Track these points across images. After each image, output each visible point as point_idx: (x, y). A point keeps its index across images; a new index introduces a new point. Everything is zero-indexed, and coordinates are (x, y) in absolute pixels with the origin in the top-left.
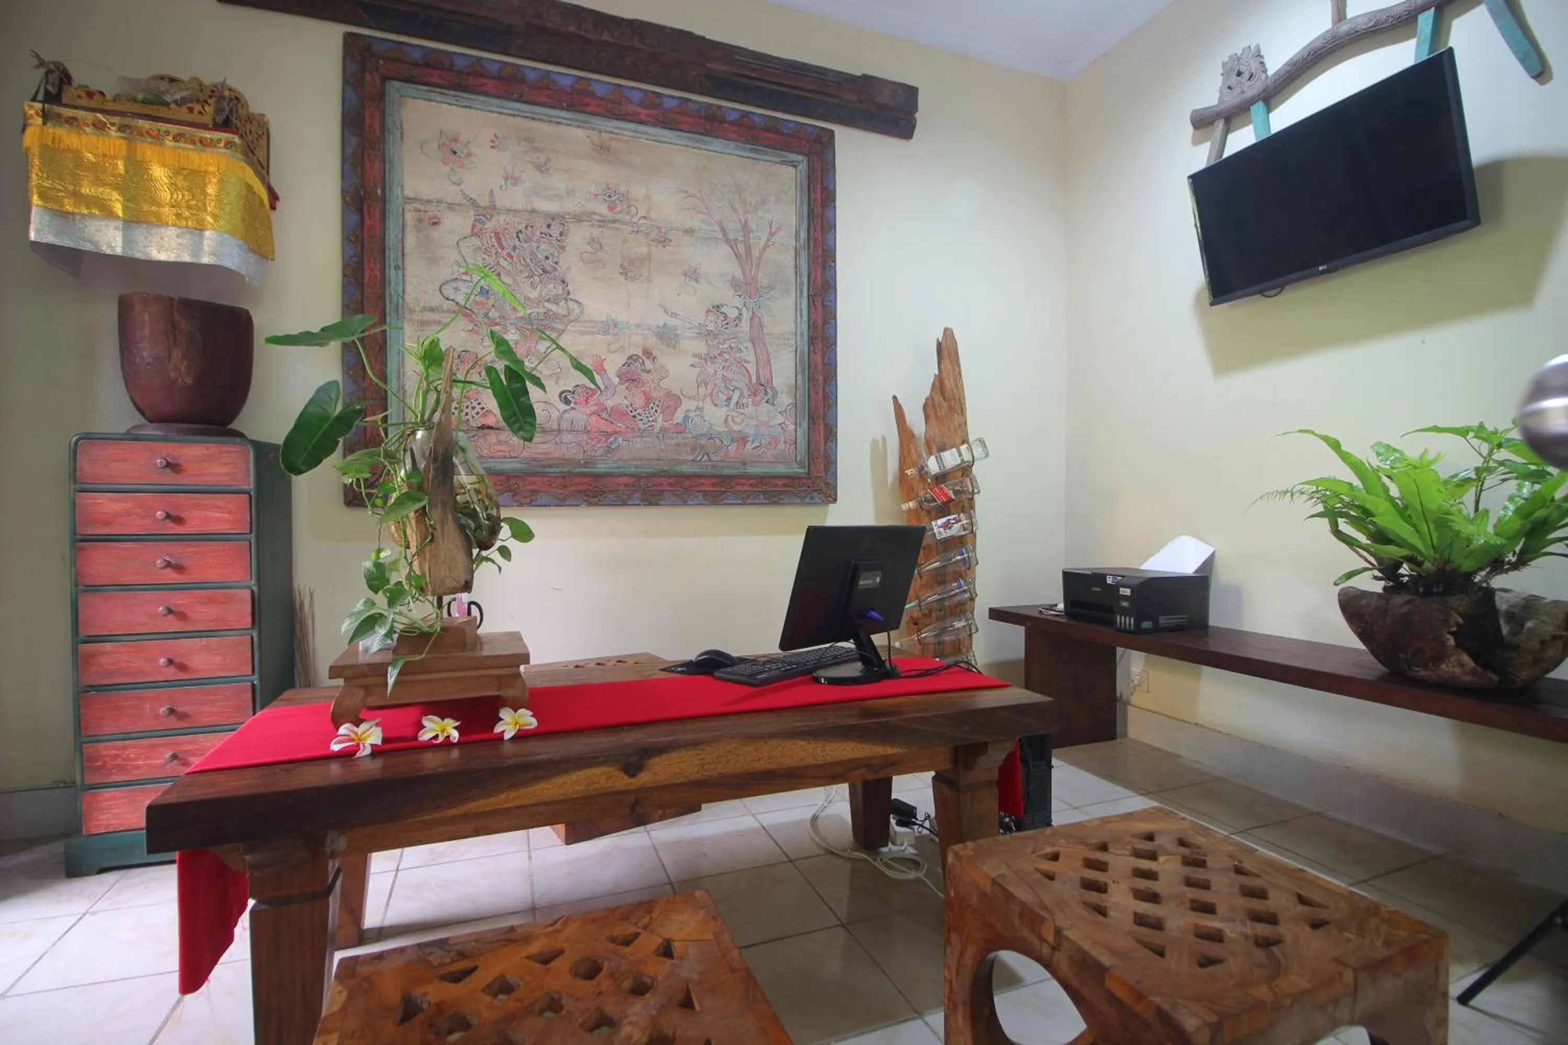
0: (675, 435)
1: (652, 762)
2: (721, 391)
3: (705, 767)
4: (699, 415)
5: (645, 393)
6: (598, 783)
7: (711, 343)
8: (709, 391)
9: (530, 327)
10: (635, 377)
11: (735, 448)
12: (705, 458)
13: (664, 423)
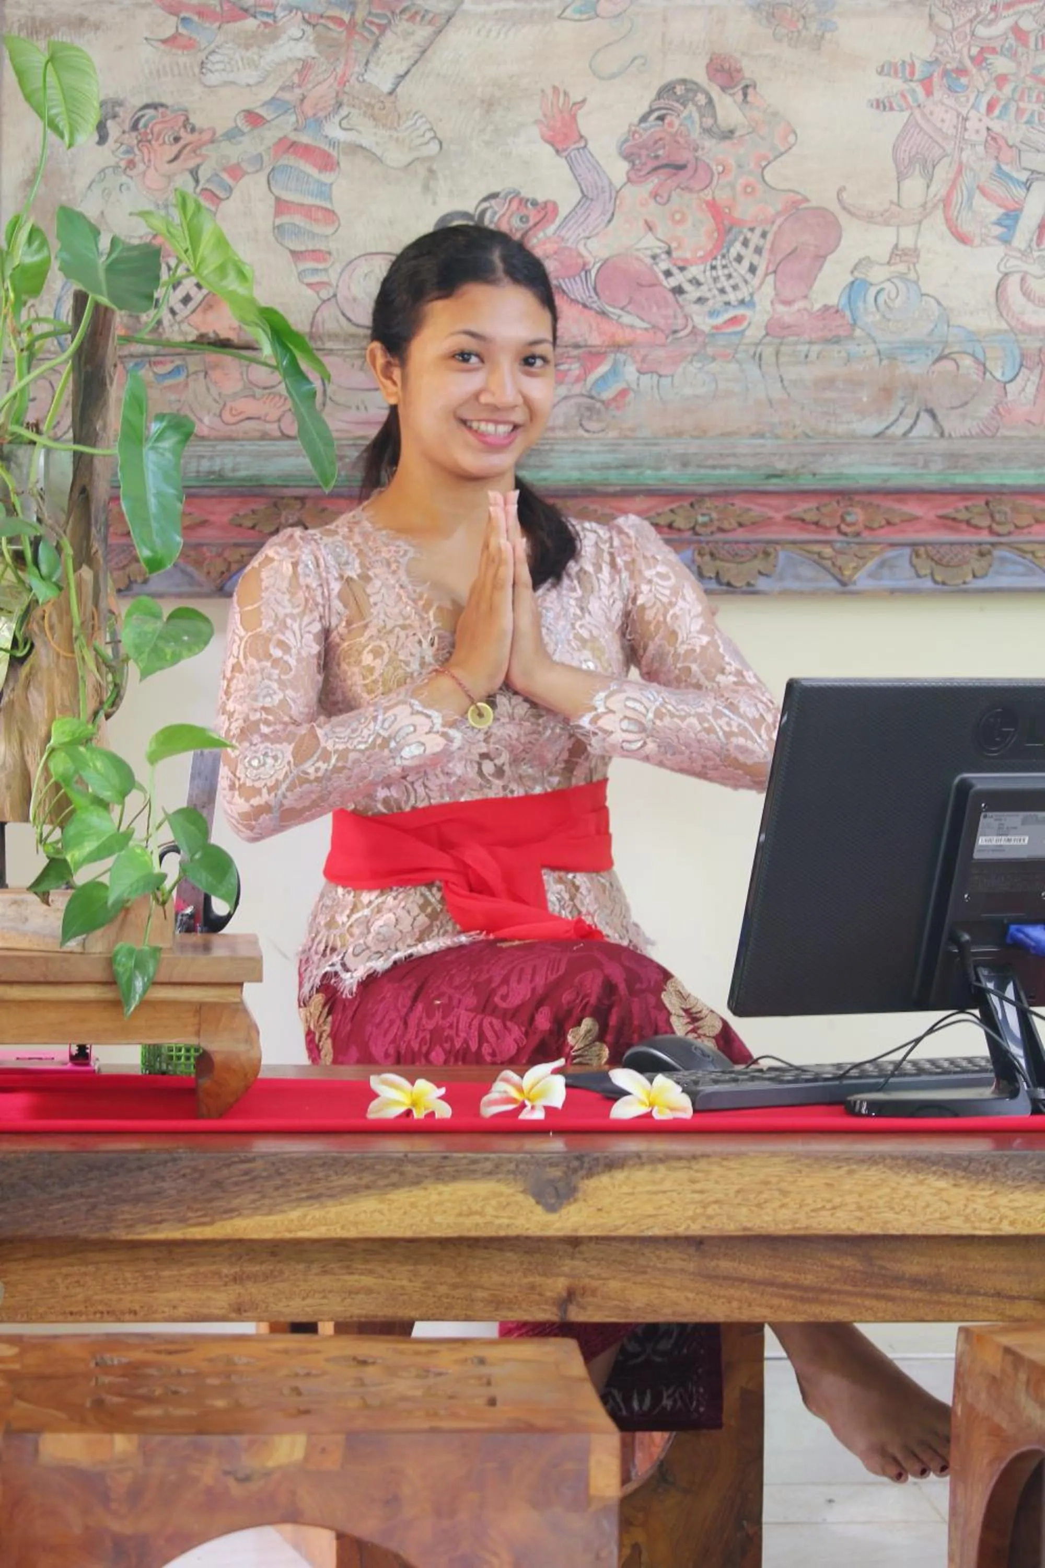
0: (816, 348)
1: (592, 1183)
2: (984, 193)
3: (710, 1211)
4: (902, 277)
5: (713, 207)
6: (481, 1213)
7: (945, 21)
8: (939, 188)
9: (346, 18)
10: (685, 156)
11: (1031, 389)
12: (925, 426)
13: (781, 308)
